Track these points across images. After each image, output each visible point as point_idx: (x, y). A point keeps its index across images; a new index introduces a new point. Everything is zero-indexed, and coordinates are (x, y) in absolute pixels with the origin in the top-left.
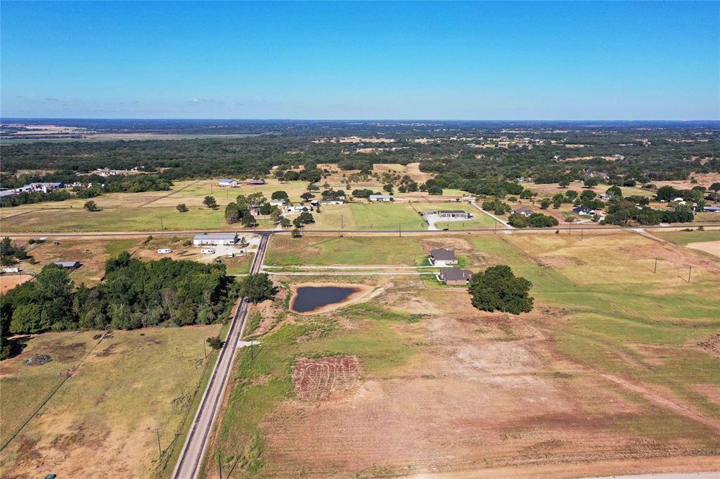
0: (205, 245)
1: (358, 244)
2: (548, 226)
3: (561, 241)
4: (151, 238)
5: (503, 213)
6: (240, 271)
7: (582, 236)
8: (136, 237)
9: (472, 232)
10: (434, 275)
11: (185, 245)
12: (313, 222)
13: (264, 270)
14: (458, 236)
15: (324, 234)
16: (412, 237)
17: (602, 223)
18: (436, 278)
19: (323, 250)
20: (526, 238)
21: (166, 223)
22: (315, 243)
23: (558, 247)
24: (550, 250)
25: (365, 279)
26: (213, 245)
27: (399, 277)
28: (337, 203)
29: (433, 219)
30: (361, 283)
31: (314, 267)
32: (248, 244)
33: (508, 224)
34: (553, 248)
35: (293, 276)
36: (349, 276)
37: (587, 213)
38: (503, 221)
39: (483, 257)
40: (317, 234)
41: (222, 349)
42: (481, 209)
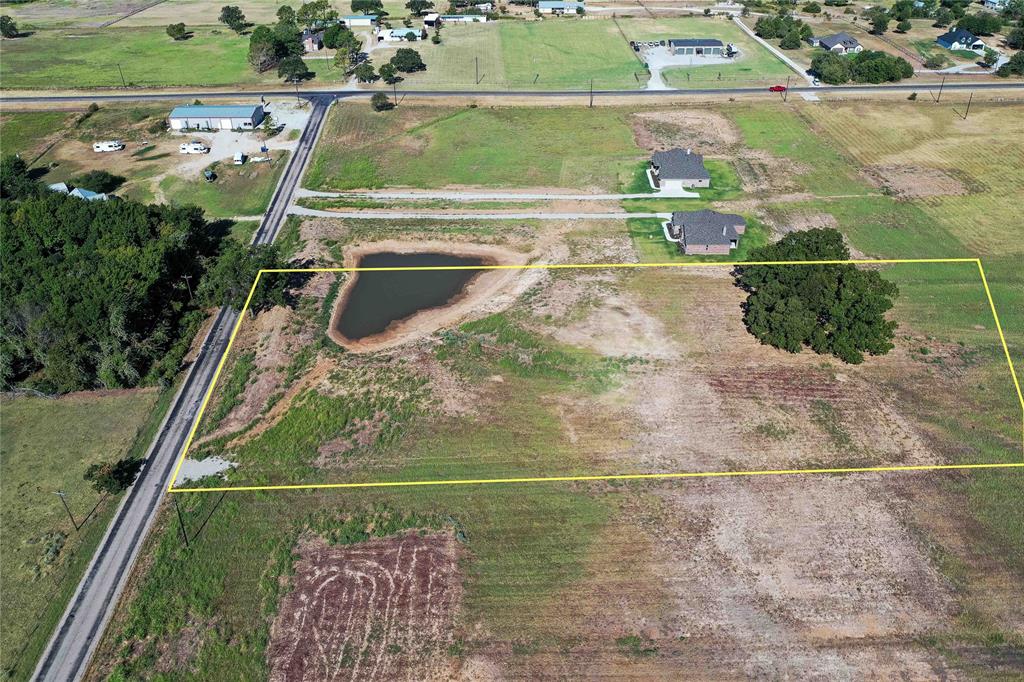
0: (193, 130)
1: (506, 125)
2: (892, 79)
3: (922, 122)
4: (95, 109)
5: (797, 46)
6: (247, 207)
7: (971, 106)
8: (70, 105)
9: (737, 97)
10: (658, 222)
11: (153, 131)
12: (422, 67)
13: (301, 202)
14: (708, 107)
15: (441, 101)
16: (614, 109)
17: (1003, 72)
18: (661, 232)
19: (433, 144)
20: (847, 110)
21: (138, 68)
22: (417, 124)
23: (919, 138)
24: (903, 147)
25: (509, 230)
26: (209, 130)
27: (582, 227)
28: (474, 20)
29: (659, 59)
30: (499, 243)
31: (405, 194)
32: (280, 129)
33: (809, 72)
34: (908, 139)
35: (357, 221)
36: (475, 222)
37: (968, 45)
38: (798, 64)
39: (762, 166)
40: (425, 101)
41: (130, 490)
42: (752, 34)
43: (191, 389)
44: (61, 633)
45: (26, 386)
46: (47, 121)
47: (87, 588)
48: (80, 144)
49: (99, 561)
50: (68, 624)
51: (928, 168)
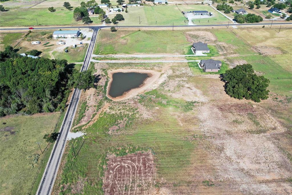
0: (60, 38)
1: (149, 36)
2: (257, 22)
3: (267, 34)
4: (30, 32)
5: (229, 12)
6: (79, 59)
7: (280, 29)
8: (22, 31)
9: (214, 27)
10: (197, 63)
11: (48, 38)
12: (123, 19)
13: (94, 58)
14: (206, 30)
15: (130, 29)
16: (179, 31)
17: (288, 20)
18: (198, 66)
19: (129, 41)
20: (245, 31)
21: (41, 20)
22: (124, 35)
23: (267, 38)
24: (262, 41)
25: (155, 66)
26: (64, 38)
27: (175, 64)
28: (137, 6)
29: (191, 17)
30: (152, 69)
31: (123, 56)
32: (85, 37)
33: (233, 20)
34: (264, 39)
35: (110, 63)
36: (144, 63)
37: (277, 12)
38: (230, 17)
39: (224, 47)
40: (126, 29)
41: (56, 141)
42: (216, 9)
43: (70, 112)
44: (42, 183)
45: (21, 112)
46: (17, 36)
47: (48, 170)
48: (27, 42)
49: (50, 162)
50: (44, 180)
51: (271, 47)
